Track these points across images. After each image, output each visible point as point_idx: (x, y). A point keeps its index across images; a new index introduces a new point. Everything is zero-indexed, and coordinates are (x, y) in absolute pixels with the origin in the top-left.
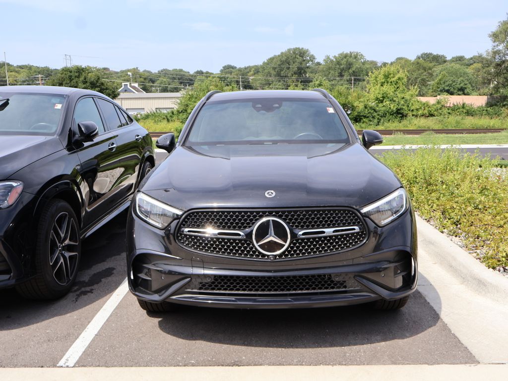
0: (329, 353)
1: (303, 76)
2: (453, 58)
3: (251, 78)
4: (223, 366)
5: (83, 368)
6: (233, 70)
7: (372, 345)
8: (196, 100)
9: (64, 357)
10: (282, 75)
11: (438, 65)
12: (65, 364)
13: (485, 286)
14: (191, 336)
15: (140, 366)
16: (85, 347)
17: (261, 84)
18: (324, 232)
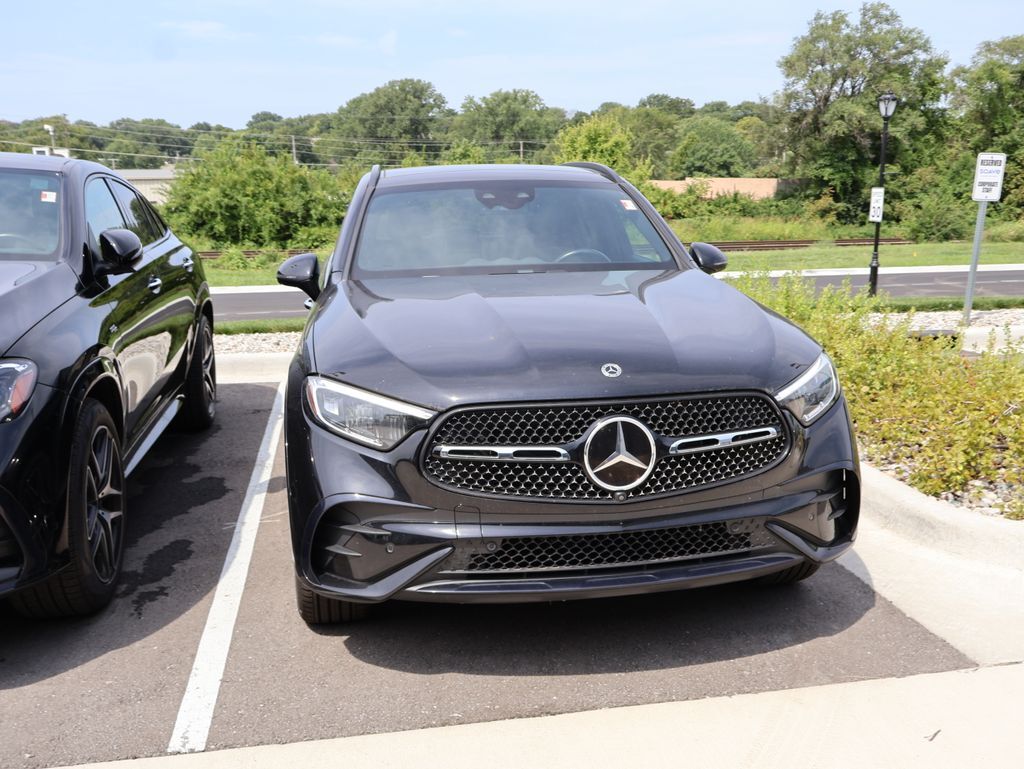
0: (711, 673)
1: (421, 137)
2: (706, 105)
3: (315, 139)
4: (520, 717)
5: (228, 751)
6: (274, 123)
7: (781, 651)
8: (208, 185)
9: (175, 732)
10: (379, 135)
11: (680, 119)
12: (184, 746)
13: (933, 528)
14: (428, 666)
15: (350, 735)
16: (212, 707)
17: (336, 152)
18: (715, 441)
